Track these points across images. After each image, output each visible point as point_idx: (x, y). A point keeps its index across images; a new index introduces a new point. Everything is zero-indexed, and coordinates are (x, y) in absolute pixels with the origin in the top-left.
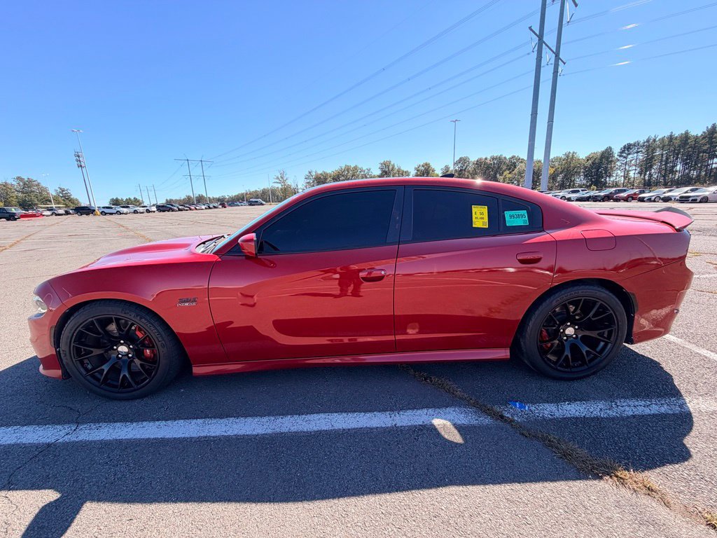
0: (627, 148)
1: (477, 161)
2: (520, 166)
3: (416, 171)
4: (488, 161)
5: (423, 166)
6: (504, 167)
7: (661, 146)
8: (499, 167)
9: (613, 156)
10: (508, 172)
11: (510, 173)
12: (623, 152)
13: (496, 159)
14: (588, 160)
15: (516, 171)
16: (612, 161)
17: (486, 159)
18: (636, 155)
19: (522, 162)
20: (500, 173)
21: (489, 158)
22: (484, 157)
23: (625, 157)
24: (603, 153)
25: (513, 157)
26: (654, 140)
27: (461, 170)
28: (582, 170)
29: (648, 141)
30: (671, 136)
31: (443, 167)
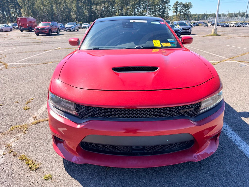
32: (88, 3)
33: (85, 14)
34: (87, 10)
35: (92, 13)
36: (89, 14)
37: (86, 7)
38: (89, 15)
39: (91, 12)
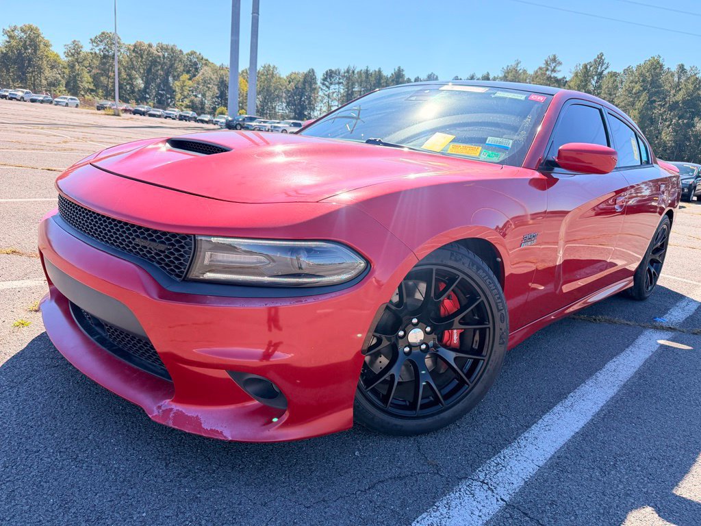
0: (330, 75)
1: (135, 46)
2: (205, 72)
3: (6, 38)
4: (153, 50)
5: (23, 30)
6: (181, 68)
7: (359, 80)
8: (172, 66)
9: (316, 83)
10: (188, 76)
11: (190, 79)
12: (325, 79)
13: (166, 50)
14: (290, 82)
15: (199, 77)
16: (315, 89)
17: (150, 46)
18: (337, 86)
19: (206, 64)
20: (174, 77)
21: (155, 45)
22: (146, 43)
23: (327, 87)
24: (306, 76)
25: (193, 53)
26: (353, 72)
27: (105, 57)
28: (284, 95)
29: (348, 71)
30: (367, 70)
31: (69, 42)
32: (683, 110)
33: (661, 139)
34: (672, 128)
35: (689, 140)
36: (675, 142)
37: (674, 121)
38: (673, 144)
39: (685, 136)
